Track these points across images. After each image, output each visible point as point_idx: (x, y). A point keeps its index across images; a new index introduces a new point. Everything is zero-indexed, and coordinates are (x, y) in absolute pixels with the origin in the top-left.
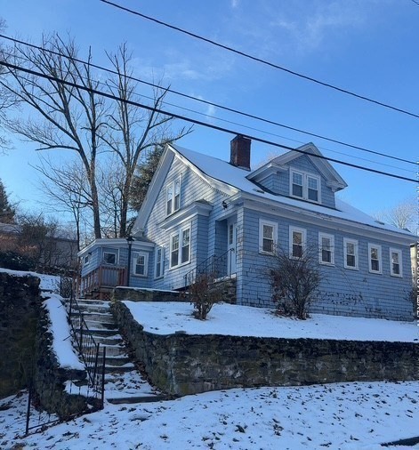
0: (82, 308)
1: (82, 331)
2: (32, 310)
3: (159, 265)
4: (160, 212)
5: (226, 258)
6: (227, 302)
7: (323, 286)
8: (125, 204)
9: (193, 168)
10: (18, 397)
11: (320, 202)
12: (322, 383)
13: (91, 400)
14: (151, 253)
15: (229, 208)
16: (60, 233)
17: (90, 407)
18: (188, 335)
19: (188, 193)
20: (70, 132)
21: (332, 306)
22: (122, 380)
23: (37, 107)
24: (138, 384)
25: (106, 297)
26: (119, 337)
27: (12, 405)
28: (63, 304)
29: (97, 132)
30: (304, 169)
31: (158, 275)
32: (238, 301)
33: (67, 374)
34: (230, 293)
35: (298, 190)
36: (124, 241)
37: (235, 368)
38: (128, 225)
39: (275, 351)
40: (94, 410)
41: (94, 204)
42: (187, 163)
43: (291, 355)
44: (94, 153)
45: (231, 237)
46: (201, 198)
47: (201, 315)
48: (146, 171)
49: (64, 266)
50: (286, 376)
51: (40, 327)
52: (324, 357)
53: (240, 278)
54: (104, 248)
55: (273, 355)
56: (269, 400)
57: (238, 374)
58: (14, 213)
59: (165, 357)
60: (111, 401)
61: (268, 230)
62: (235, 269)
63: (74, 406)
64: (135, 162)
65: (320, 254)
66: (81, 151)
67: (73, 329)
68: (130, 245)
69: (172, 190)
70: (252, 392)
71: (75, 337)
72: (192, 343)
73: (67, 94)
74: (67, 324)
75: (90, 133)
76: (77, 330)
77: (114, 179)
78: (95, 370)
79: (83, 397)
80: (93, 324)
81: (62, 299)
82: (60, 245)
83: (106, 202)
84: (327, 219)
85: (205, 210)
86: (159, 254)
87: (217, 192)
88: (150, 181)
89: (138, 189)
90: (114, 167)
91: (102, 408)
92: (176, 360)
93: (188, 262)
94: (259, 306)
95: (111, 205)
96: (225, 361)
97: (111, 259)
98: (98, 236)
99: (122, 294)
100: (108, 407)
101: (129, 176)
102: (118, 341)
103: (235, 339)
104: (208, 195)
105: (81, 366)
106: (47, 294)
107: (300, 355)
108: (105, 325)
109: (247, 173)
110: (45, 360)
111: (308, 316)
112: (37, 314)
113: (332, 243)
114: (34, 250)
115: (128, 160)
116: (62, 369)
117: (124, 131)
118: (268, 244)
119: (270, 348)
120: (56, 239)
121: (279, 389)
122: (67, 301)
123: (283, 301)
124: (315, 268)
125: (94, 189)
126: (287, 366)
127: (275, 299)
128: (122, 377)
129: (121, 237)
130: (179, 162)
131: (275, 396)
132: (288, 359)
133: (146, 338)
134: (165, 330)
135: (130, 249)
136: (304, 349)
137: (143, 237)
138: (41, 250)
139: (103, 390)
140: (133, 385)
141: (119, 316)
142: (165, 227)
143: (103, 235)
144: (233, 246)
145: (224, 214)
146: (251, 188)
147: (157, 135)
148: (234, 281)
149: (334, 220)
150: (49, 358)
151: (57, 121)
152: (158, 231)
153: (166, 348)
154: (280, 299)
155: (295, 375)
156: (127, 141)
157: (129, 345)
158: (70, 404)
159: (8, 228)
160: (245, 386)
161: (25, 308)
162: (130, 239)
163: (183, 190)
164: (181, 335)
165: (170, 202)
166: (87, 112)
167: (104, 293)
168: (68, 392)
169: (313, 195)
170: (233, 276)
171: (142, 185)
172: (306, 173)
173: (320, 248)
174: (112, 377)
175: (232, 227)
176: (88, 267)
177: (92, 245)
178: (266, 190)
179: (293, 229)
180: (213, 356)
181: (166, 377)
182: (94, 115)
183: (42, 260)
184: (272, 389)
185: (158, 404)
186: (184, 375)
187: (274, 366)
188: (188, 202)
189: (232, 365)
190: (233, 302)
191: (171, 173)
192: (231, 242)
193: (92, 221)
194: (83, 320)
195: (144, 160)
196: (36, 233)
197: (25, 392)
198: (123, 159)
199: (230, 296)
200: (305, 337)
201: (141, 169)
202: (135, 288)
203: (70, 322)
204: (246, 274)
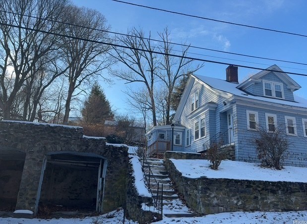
0: (149, 163)
1: (149, 176)
2: (124, 164)
3: (188, 139)
4: (187, 110)
5: (227, 134)
6: (230, 159)
7: (291, 149)
8: (169, 107)
9: (205, 85)
10: (117, 211)
11: (284, 98)
12: (296, 211)
13: (156, 214)
14: (184, 133)
15: (227, 105)
16: (136, 124)
17: (155, 218)
18: (208, 179)
19: (203, 99)
20: (141, 73)
21: (299, 161)
22: (172, 204)
23: (125, 63)
24: (181, 207)
25: (161, 157)
26: (168, 179)
27: (115, 215)
28: (140, 161)
29: (154, 72)
30: (271, 80)
31: (188, 144)
32: (236, 159)
33: (142, 199)
34: (231, 154)
35: (269, 92)
36: (169, 127)
37: (238, 199)
38: (170, 118)
39: (263, 189)
40: (157, 220)
41: (153, 108)
42: (202, 83)
43: (274, 192)
44: (152, 82)
45: (230, 121)
46: (210, 101)
47: (215, 167)
48: (179, 89)
49: (138, 141)
50: (271, 205)
51: (128, 174)
52: (296, 194)
53: (237, 145)
54: (159, 131)
55: (261, 192)
56: (261, 219)
57: (240, 203)
58: (113, 115)
59: (195, 191)
60: (166, 215)
61: (252, 116)
62: (234, 140)
63: (147, 217)
64: (173, 85)
65: (287, 129)
66: (146, 82)
67: (145, 175)
68: (173, 128)
69: (194, 98)
70: (250, 215)
71: (146, 179)
72: (211, 183)
73: (139, 55)
74: (142, 171)
75: (150, 73)
76: (147, 175)
77: (163, 95)
78: (157, 197)
79: (151, 212)
80: (155, 172)
81: (139, 158)
82: (136, 131)
83: (158, 107)
84: (290, 108)
85: (213, 107)
86: (188, 133)
87: (220, 97)
88: (181, 94)
89: (175, 99)
90: (163, 89)
91: (161, 219)
92: (202, 193)
93: (205, 137)
94: (250, 161)
95: (161, 108)
96: (231, 195)
97: (162, 136)
98: (155, 125)
99: (170, 155)
100: (165, 219)
101: (170, 92)
102: (168, 182)
103: (237, 181)
104: (215, 99)
105: (149, 195)
106: (132, 156)
107: (280, 192)
108: (161, 173)
109: (237, 85)
110: (131, 191)
111: (282, 168)
112: (127, 166)
113: (294, 122)
114: (124, 134)
115: (170, 85)
116: (140, 196)
117: (167, 70)
118: (253, 124)
119: (260, 187)
120: (134, 127)
121: (267, 213)
122: (141, 159)
123: (265, 158)
124: (284, 138)
125: (153, 101)
126: (271, 199)
127: (260, 157)
128: (171, 202)
129: (167, 124)
130: (198, 83)
131: (265, 218)
132: (272, 194)
133: (184, 180)
134: (194, 176)
135: (173, 131)
136: (282, 188)
137: (179, 124)
138: (127, 133)
139: (162, 209)
140: (178, 207)
141: (168, 167)
142: (191, 118)
143: (157, 124)
144: (231, 126)
145: (224, 109)
146: (240, 93)
147: (184, 70)
148: (233, 147)
149: (294, 108)
150: (133, 190)
151: (134, 69)
152: (187, 120)
153: (195, 186)
154: (263, 157)
155: (277, 205)
156: (169, 75)
157: (174, 184)
158: (145, 216)
159: (111, 123)
160: (245, 210)
161: (121, 163)
162: (173, 125)
163: (200, 97)
164: (204, 179)
165: (193, 105)
166: (149, 62)
167: (159, 155)
168: (144, 209)
169: (279, 94)
170: (232, 144)
171: (177, 97)
172: (273, 82)
173: (287, 125)
174: (166, 202)
175: (230, 115)
176: (151, 141)
177: (153, 129)
178: (249, 93)
179: (267, 115)
180: (223, 191)
181: (197, 203)
182: (152, 64)
183: (127, 139)
184: (262, 213)
185: (192, 219)
186: (207, 202)
187: (263, 199)
188: (203, 103)
189: (236, 197)
190: (233, 159)
191: (193, 89)
192: (230, 124)
193: (152, 117)
194: (150, 169)
195: (178, 84)
196: (125, 125)
197: (121, 209)
198: (167, 84)
199: (231, 156)
200: (282, 180)
201: (176, 88)
202: (176, 152)
203: (143, 171)
204: (240, 142)
